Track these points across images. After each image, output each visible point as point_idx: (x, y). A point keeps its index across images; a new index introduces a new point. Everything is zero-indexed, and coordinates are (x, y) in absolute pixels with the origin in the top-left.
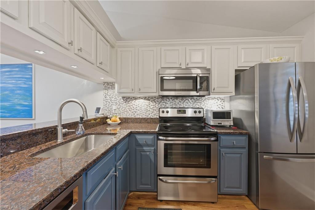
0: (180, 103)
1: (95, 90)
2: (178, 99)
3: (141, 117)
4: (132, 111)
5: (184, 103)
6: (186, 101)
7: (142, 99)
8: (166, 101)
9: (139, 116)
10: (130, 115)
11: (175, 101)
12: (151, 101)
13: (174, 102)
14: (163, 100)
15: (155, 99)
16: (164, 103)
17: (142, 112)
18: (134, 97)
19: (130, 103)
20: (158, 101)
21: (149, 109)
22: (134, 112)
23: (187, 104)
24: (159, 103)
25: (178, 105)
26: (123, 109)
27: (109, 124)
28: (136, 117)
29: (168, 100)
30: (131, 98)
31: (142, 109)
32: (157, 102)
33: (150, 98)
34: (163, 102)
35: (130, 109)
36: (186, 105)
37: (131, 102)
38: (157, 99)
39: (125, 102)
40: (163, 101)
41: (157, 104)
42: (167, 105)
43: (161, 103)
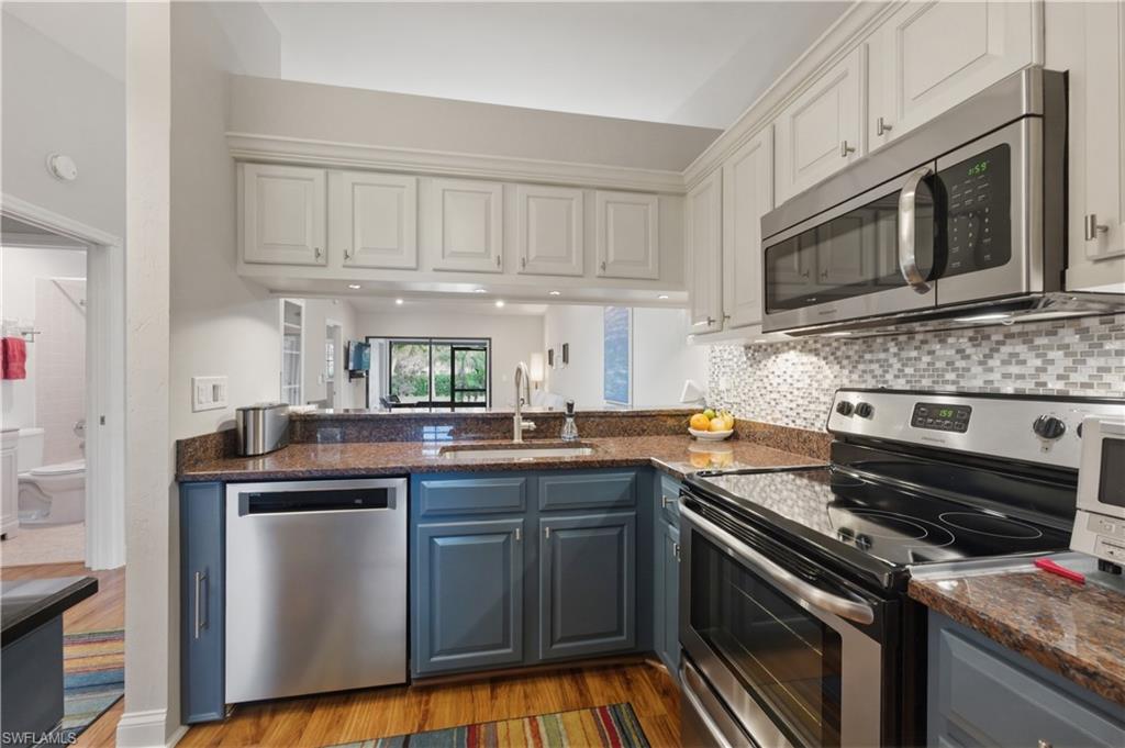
0: (960, 364)
2: (951, 340)
3: (792, 425)
4: (768, 398)
5: (994, 362)
6: (1005, 350)
7: (794, 348)
8: (882, 356)
9: (786, 420)
10: (763, 413)
11: (931, 353)
12: (825, 358)
13: (926, 359)
14: (871, 352)
15: (838, 349)
16: (875, 366)
17: (793, 405)
18: (771, 346)
19: (761, 366)
20: (848, 357)
21: (815, 394)
22: (773, 403)
23: (1014, 369)
24: (855, 367)
25: (951, 376)
26: (746, 391)
28: (779, 423)
29: (893, 350)
30: (766, 350)
31: (796, 392)
32: (845, 362)
33: (819, 346)
34: (871, 361)
35: (763, 391)
36: (1006, 376)
37: (764, 362)
38: (843, 348)
39: (751, 366)
40: (868, 356)
41: (846, 372)
42: (889, 377)
43: (861, 367)
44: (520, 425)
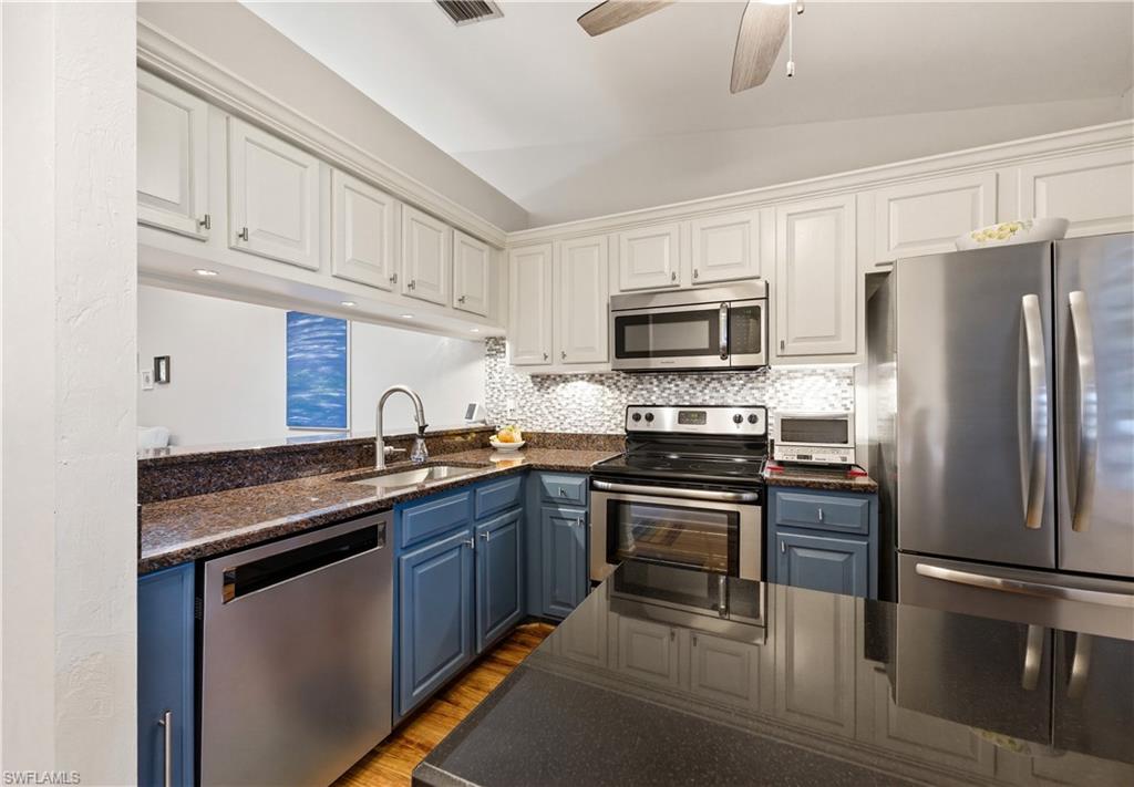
0: (692, 391)
1: (467, 360)
2: (687, 380)
3: (580, 432)
4: (556, 415)
5: (706, 391)
6: (711, 385)
7: (582, 379)
8: (649, 386)
9: (574, 429)
10: (552, 426)
11: (677, 385)
12: (609, 386)
13: (674, 389)
14: (642, 384)
15: (618, 381)
16: (644, 392)
17: (582, 418)
18: (560, 376)
19: (549, 391)
20: (626, 386)
21: (601, 410)
22: (562, 418)
23: (715, 394)
24: (631, 393)
25: (687, 398)
26: (533, 409)
27: (495, 449)
28: (568, 431)
29: (656, 383)
30: (554, 379)
31: (583, 409)
32: (624, 390)
33: (603, 378)
34: (642, 389)
35: (552, 410)
36: (711, 397)
37: (552, 388)
38: (623, 381)
39: (539, 390)
40: (640, 386)
41: (624, 395)
42: (653, 398)
43: (635, 392)
44: (382, 450)
